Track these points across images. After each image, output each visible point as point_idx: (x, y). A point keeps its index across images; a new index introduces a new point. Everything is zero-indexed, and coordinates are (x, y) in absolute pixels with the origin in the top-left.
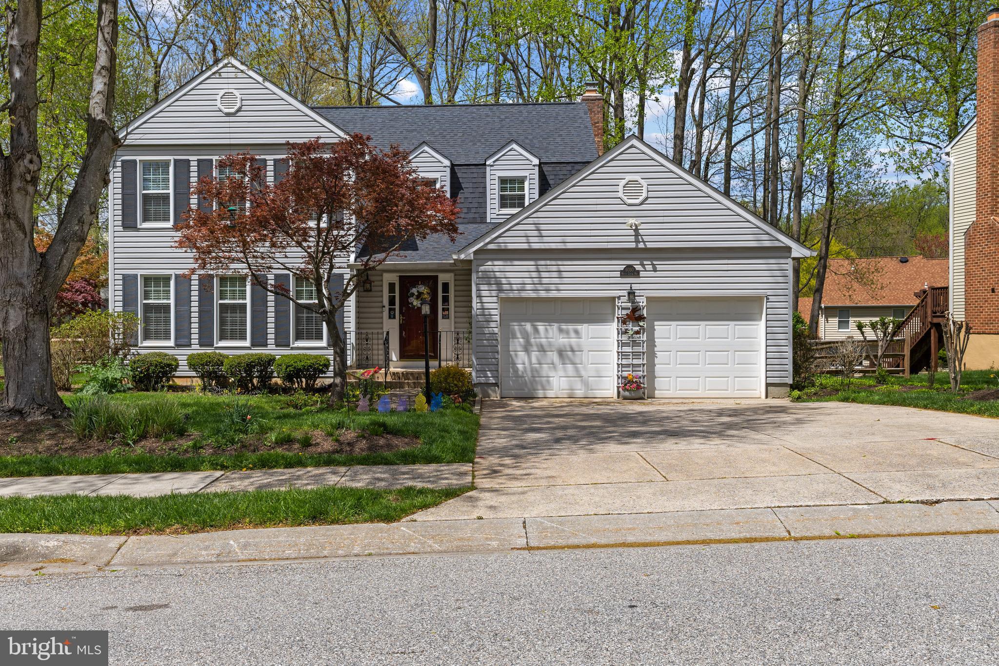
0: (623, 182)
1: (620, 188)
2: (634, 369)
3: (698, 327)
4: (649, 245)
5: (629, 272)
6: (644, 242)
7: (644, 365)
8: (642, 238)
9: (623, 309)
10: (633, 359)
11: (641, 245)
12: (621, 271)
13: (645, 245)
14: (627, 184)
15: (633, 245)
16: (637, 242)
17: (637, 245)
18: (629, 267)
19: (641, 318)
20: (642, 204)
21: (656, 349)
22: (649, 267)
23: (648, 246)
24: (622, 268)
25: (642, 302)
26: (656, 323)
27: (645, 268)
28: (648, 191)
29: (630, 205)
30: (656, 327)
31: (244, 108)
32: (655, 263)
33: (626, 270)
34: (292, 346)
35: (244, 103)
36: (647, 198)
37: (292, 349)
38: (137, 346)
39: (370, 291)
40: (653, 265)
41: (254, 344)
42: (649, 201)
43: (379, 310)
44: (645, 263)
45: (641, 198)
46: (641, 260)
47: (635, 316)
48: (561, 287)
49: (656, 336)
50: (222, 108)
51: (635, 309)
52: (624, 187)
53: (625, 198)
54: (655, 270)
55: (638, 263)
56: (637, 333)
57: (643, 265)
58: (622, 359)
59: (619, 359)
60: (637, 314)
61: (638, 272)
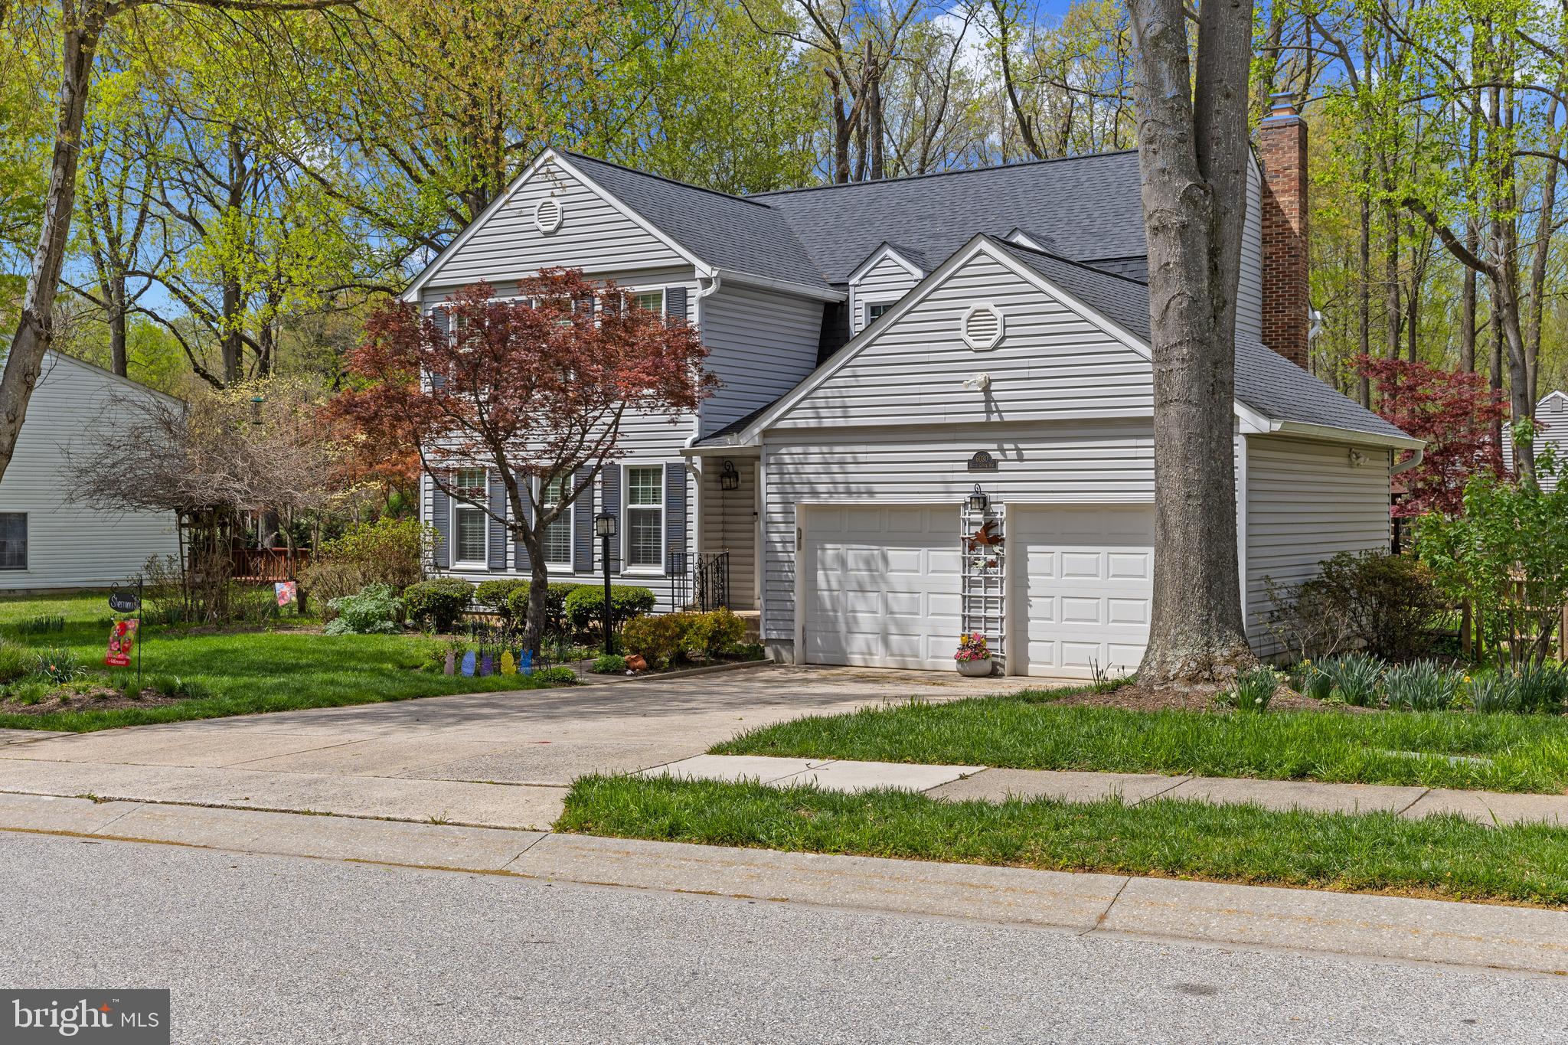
0: (967, 313)
1: (963, 324)
2: (989, 625)
3: (1095, 556)
4: (1008, 417)
5: (982, 462)
6: (999, 412)
7: (1002, 619)
8: (996, 406)
9: (971, 524)
10: (986, 608)
11: (995, 418)
12: (969, 461)
13: (1001, 417)
14: (973, 316)
15: (982, 418)
16: (989, 411)
17: (988, 417)
18: (982, 453)
19: (997, 540)
20: (995, 348)
21: (1030, 592)
22: (1012, 455)
23: (1006, 419)
24: (971, 455)
25: (1000, 511)
26: (1030, 548)
27: (1005, 456)
28: (1005, 327)
29: (977, 351)
30: (1029, 555)
31: (566, 223)
32: (1021, 446)
33: (977, 460)
34: (622, 572)
35: (566, 215)
36: (1003, 338)
37: (624, 577)
38: (447, 568)
39: (736, 488)
40: (1017, 449)
41: (578, 570)
42: (1007, 343)
43: (748, 519)
44: (1006, 446)
45: (994, 338)
46: (1000, 441)
47: (989, 536)
48: (876, 488)
49: (1029, 570)
50: (540, 225)
51: (989, 526)
52: (969, 321)
53: (970, 340)
54: (1021, 459)
55: (995, 446)
56: (993, 564)
57: (1002, 451)
58: (970, 607)
59: (964, 608)
60: (993, 532)
61: (995, 462)
